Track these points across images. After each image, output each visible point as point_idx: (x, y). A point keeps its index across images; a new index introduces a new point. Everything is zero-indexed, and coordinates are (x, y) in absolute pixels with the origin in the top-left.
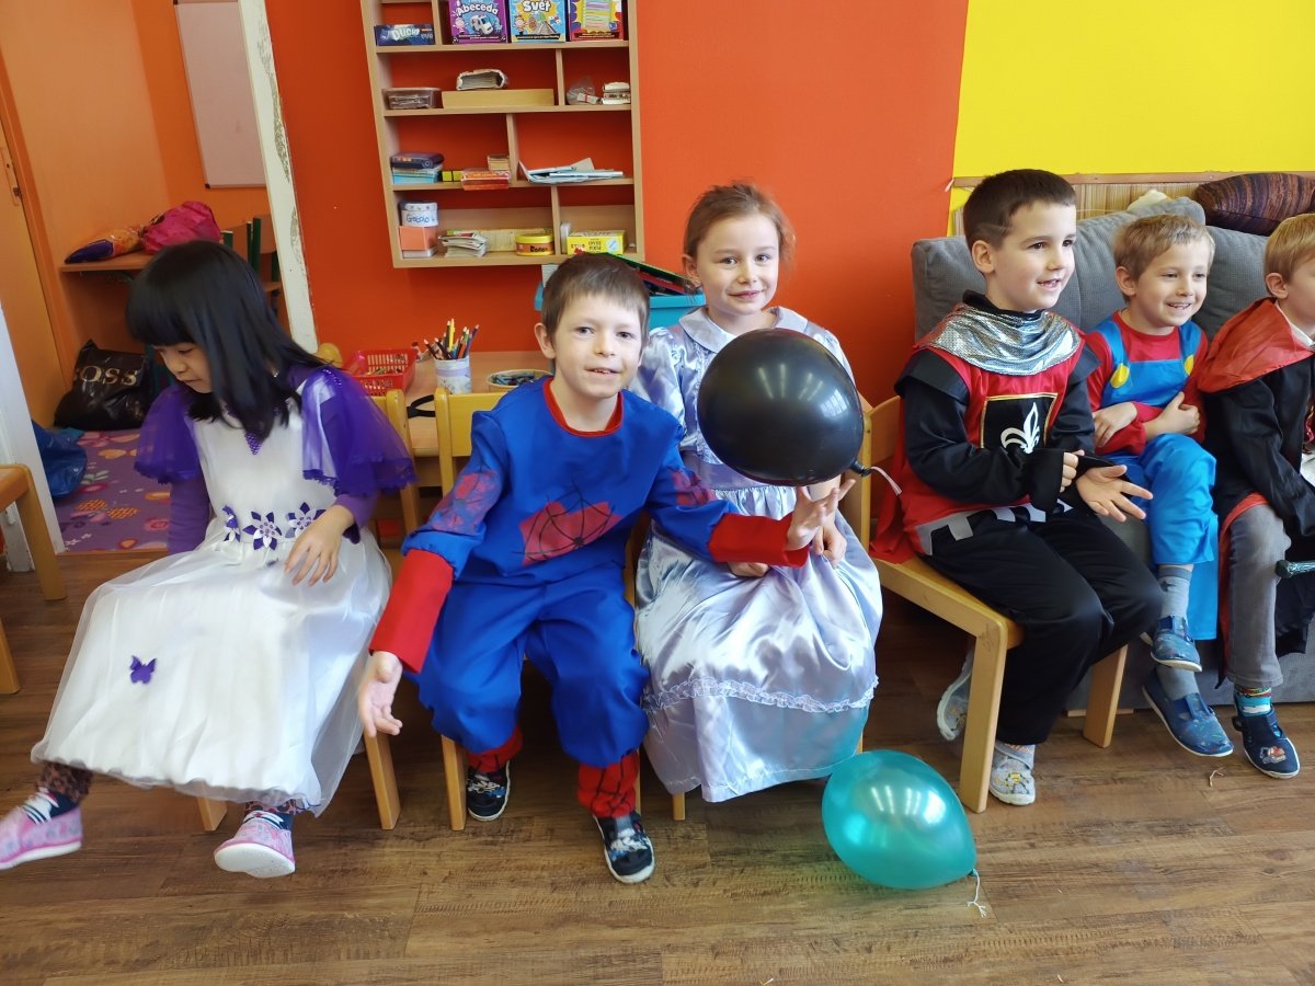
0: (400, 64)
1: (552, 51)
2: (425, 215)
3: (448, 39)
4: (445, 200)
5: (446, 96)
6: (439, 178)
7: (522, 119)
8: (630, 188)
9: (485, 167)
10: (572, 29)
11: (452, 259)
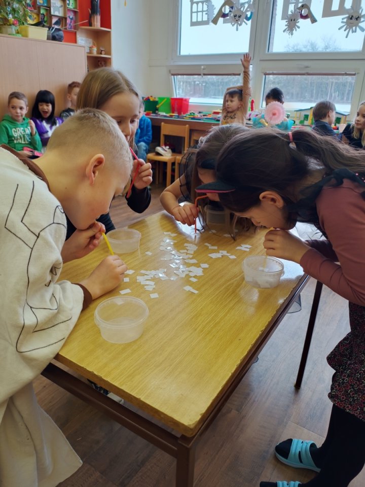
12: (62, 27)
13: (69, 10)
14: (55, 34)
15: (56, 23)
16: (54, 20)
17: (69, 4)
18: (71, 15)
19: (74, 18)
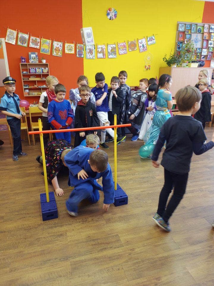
0: (24, 75)
1: (41, 75)
2: (27, 91)
3: (30, 73)
4: (29, 89)
5: (29, 79)
6: (29, 87)
7: (37, 81)
9: (34, 86)
10: (43, 72)
11: (30, 95)
12: (205, 59)
13: (210, 52)
14: (201, 64)
15: (203, 58)
16: (202, 57)
17: (210, 50)
18: (210, 54)
19: (211, 55)
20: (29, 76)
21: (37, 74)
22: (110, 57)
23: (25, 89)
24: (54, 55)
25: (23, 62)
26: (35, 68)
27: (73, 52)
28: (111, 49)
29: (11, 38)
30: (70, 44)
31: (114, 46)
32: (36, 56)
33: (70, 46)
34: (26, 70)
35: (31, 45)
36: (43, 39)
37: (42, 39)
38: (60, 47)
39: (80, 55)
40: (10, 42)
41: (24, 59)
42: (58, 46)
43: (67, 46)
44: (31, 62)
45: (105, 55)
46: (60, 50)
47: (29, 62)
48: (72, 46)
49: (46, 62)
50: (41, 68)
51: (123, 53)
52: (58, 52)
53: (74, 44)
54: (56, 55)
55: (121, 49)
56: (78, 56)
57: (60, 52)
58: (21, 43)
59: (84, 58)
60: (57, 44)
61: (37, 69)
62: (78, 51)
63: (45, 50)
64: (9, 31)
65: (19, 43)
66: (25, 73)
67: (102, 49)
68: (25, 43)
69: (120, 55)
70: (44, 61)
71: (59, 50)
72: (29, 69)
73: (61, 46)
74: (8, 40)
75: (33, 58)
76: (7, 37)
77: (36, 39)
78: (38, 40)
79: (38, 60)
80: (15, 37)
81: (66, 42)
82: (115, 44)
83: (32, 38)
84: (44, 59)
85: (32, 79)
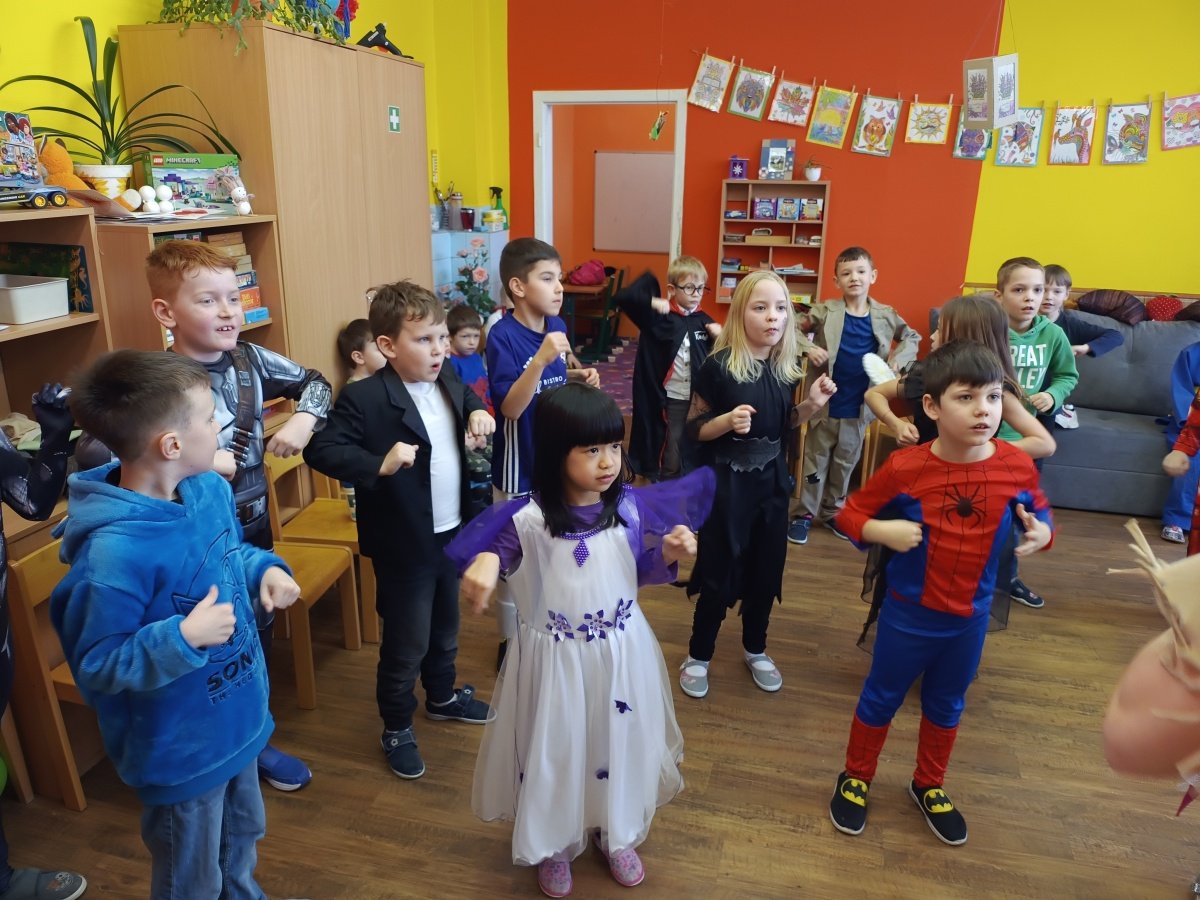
0: (731, 226)
1: (792, 224)
2: (731, 283)
3: (752, 216)
5: (747, 237)
6: (739, 269)
7: (776, 249)
8: (816, 278)
10: (801, 215)
20: (748, 228)
21: (778, 220)
22: (1109, 158)
23: (725, 275)
24: (858, 149)
25: (734, 175)
26: (773, 201)
27: (940, 138)
28: (1122, 122)
29: (709, 89)
30: (932, 107)
31: (1143, 110)
32: (788, 153)
33: (932, 116)
34: (742, 205)
35: (778, 113)
36: (825, 90)
37: (821, 87)
38: (887, 120)
39: (969, 149)
40: (705, 104)
41: (741, 164)
42: (878, 115)
43: (919, 112)
44: (764, 175)
45: (1089, 150)
46: (888, 128)
47: (757, 176)
48: (941, 115)
49: (821, 178)
50: (797, 201)
51: (1184, 142)
52: (877, 138)
53: (950, 106)
54: (865, 150)
55: (1178, 125)
56: (958, 152)
57: (885, 136)
58: (741, 105)
59: (984, 163)
60: (879, 109)
61: (781, 202)
62: (964, 135)
63: (826, 130)
64: (708, 61)
65: (735, 107)
66: (734, 218)
67: (1078, 125)
68: (758, 104)
69: (1164, 149)
70: (814, 175)
71: (884, 128)
72: (753, 202)
73: (891, 115)
74: (698, 95)
75: (776, 161)
76: (696, 84)
77: (799, 89)
78: (807, 91)
79: (791, 168)
80: (725, 83)
81: (917, 96)
82: (1147, 104)
83: (784, 85)
84: (814, 165)
85: (756, 239)
